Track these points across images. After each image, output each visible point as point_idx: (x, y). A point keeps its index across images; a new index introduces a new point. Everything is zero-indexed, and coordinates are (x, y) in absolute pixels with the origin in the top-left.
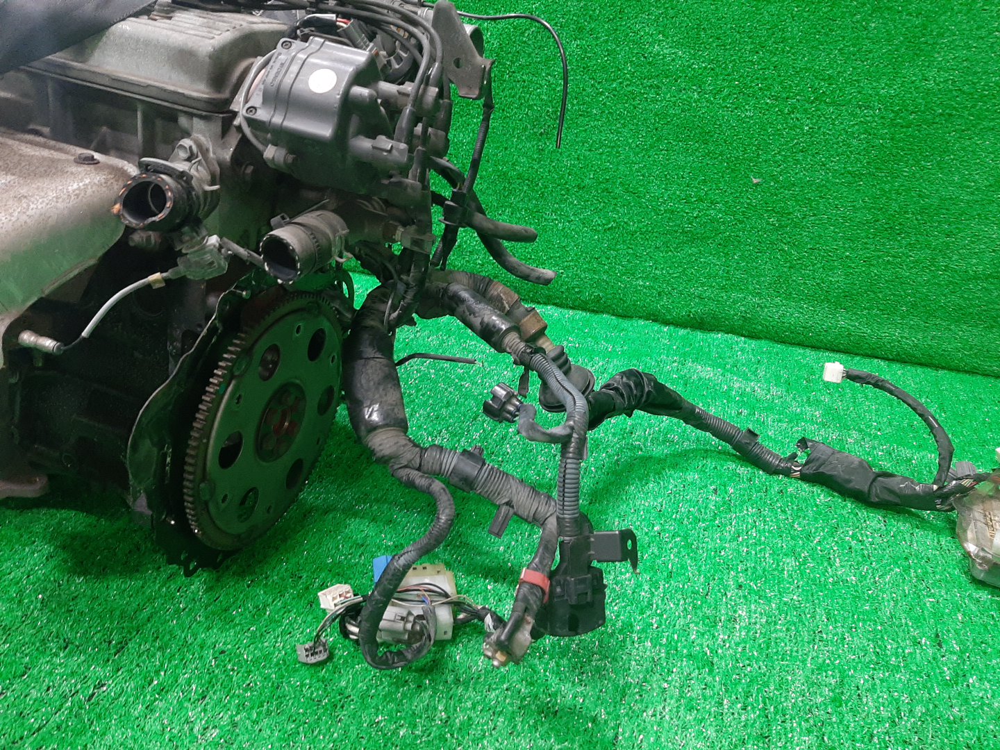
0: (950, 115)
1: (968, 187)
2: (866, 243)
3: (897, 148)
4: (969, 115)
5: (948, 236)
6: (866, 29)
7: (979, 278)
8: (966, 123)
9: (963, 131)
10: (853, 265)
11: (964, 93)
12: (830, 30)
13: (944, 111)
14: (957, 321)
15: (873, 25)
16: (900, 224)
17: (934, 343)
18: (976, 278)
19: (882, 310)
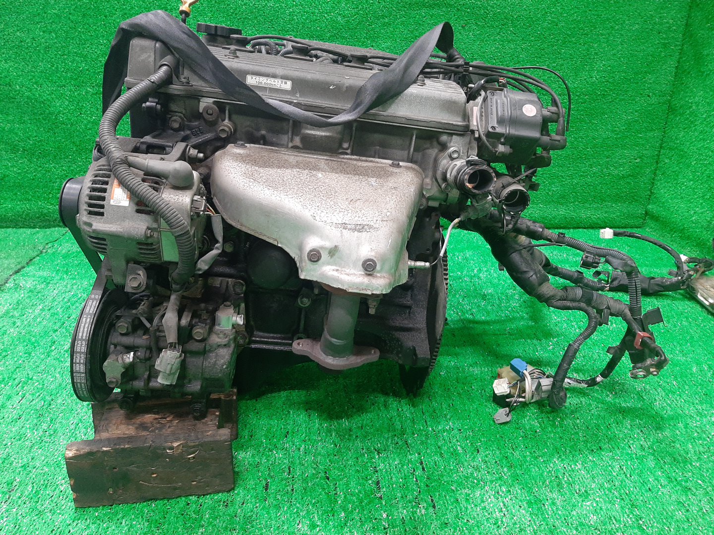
0: (604, 94)
1: (615, 131)
2: (569, 167)
3: (580, 115)
4: (613, 93)
5: (607, 158)
6: (559, 53)
7: (625, 177)
8: (612, 98)
9: (610, 102)
10: (564, 180)
11: (610, 83)
12: (542, 55)
13: (601, 93)
14: (616, 202)
15: (563, 51)
16: (585, 155)
17: (606, 215)
18: (623, 177)
19: (580, 202)
